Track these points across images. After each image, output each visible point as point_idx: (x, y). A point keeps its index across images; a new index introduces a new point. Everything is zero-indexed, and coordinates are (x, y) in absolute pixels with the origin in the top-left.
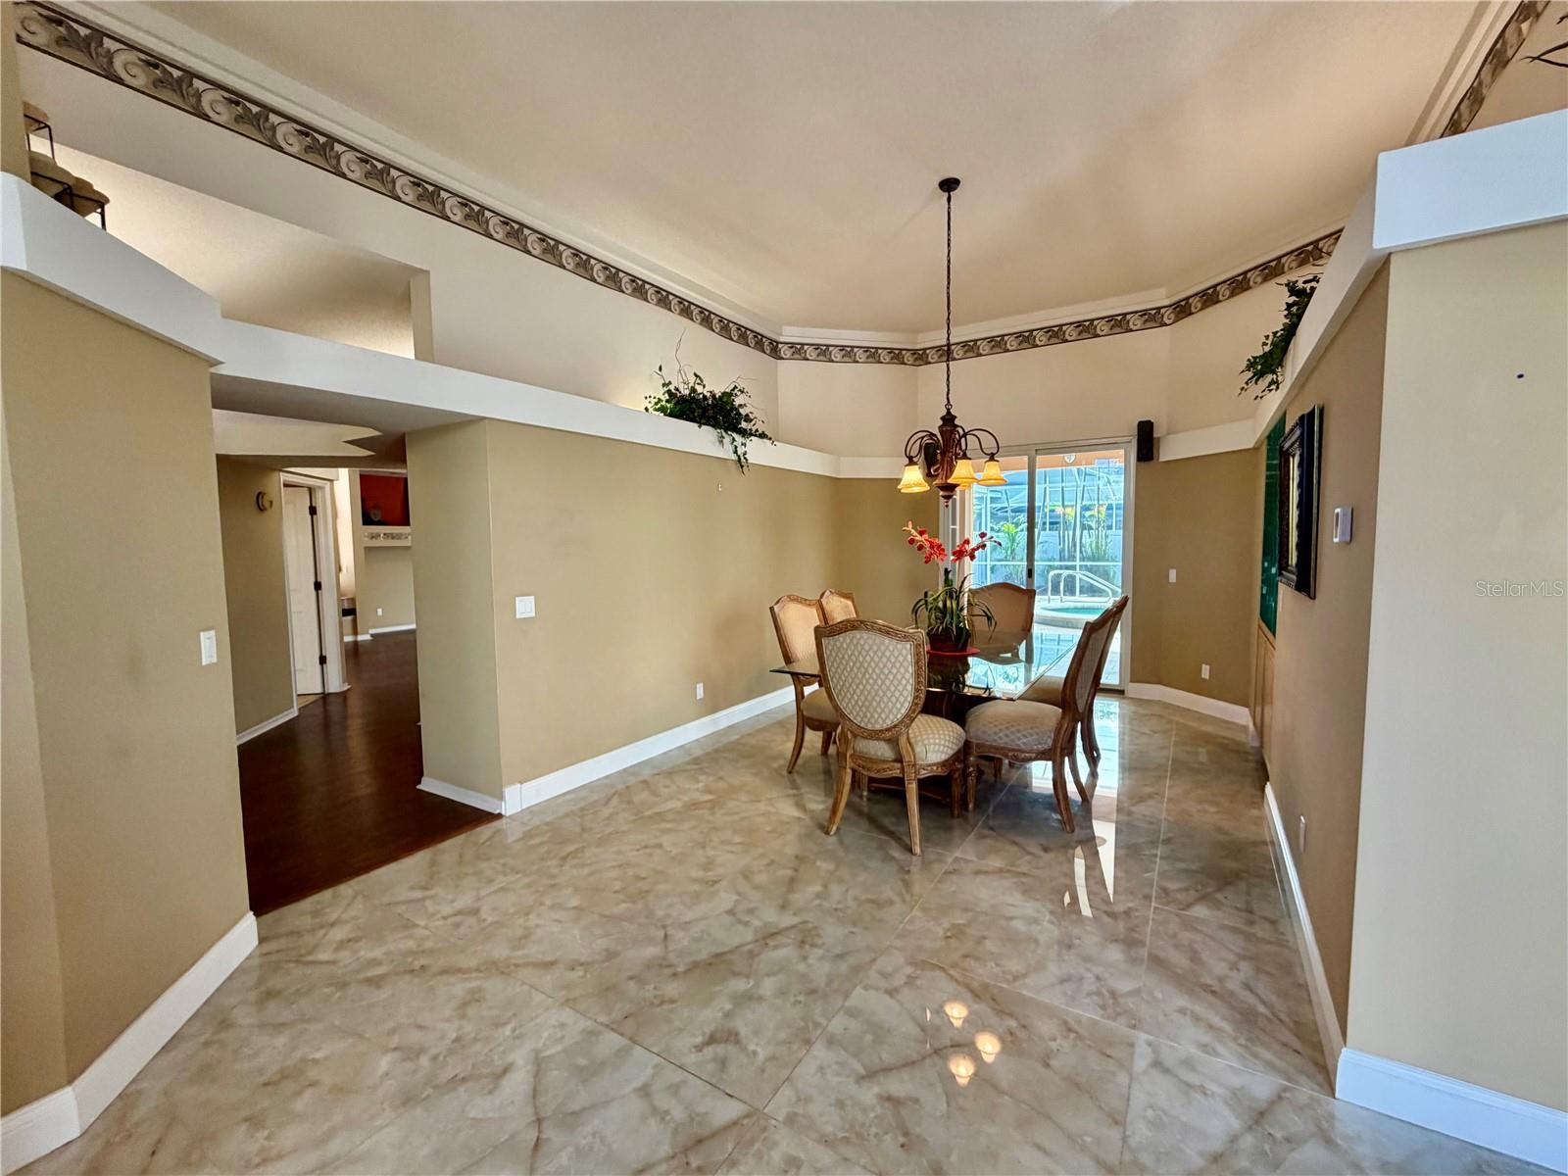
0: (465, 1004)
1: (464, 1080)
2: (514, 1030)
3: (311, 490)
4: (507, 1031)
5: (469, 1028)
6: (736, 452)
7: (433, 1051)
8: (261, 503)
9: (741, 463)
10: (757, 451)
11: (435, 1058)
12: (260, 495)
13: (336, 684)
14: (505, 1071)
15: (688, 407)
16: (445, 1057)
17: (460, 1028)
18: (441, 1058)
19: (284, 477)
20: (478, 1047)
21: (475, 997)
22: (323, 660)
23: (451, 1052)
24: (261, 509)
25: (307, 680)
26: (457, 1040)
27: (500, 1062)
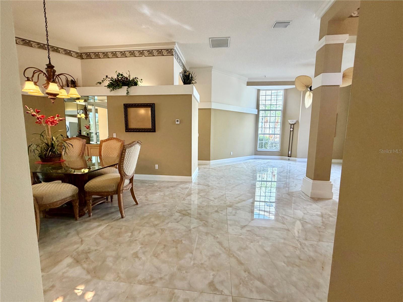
0: (245, 249)
1: (256, 234)
2: (241, 235)
4: (242, 236)
5: (248, 243)
7: (257, 243)
11: (258, 242)
14: (248, 231)
16: (256, 241)
17: (250, 244)
18: (257, 241)
20: (249, 238)
21: (241, 249)
23: (255, 241)
26: (252, 242)
27: (248, 232)
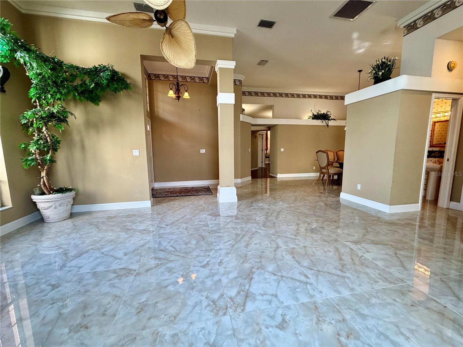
3: (262, 135)
6: (326, 124)
8: (256, 137)
9: (328, 125)
10: (331, 123)
12: (256, 136)
13: (264, 166)
15: (316, 117)
19: (259, 133)
22: (262, 162)
24: (256, 138)
25: (260, 165)
